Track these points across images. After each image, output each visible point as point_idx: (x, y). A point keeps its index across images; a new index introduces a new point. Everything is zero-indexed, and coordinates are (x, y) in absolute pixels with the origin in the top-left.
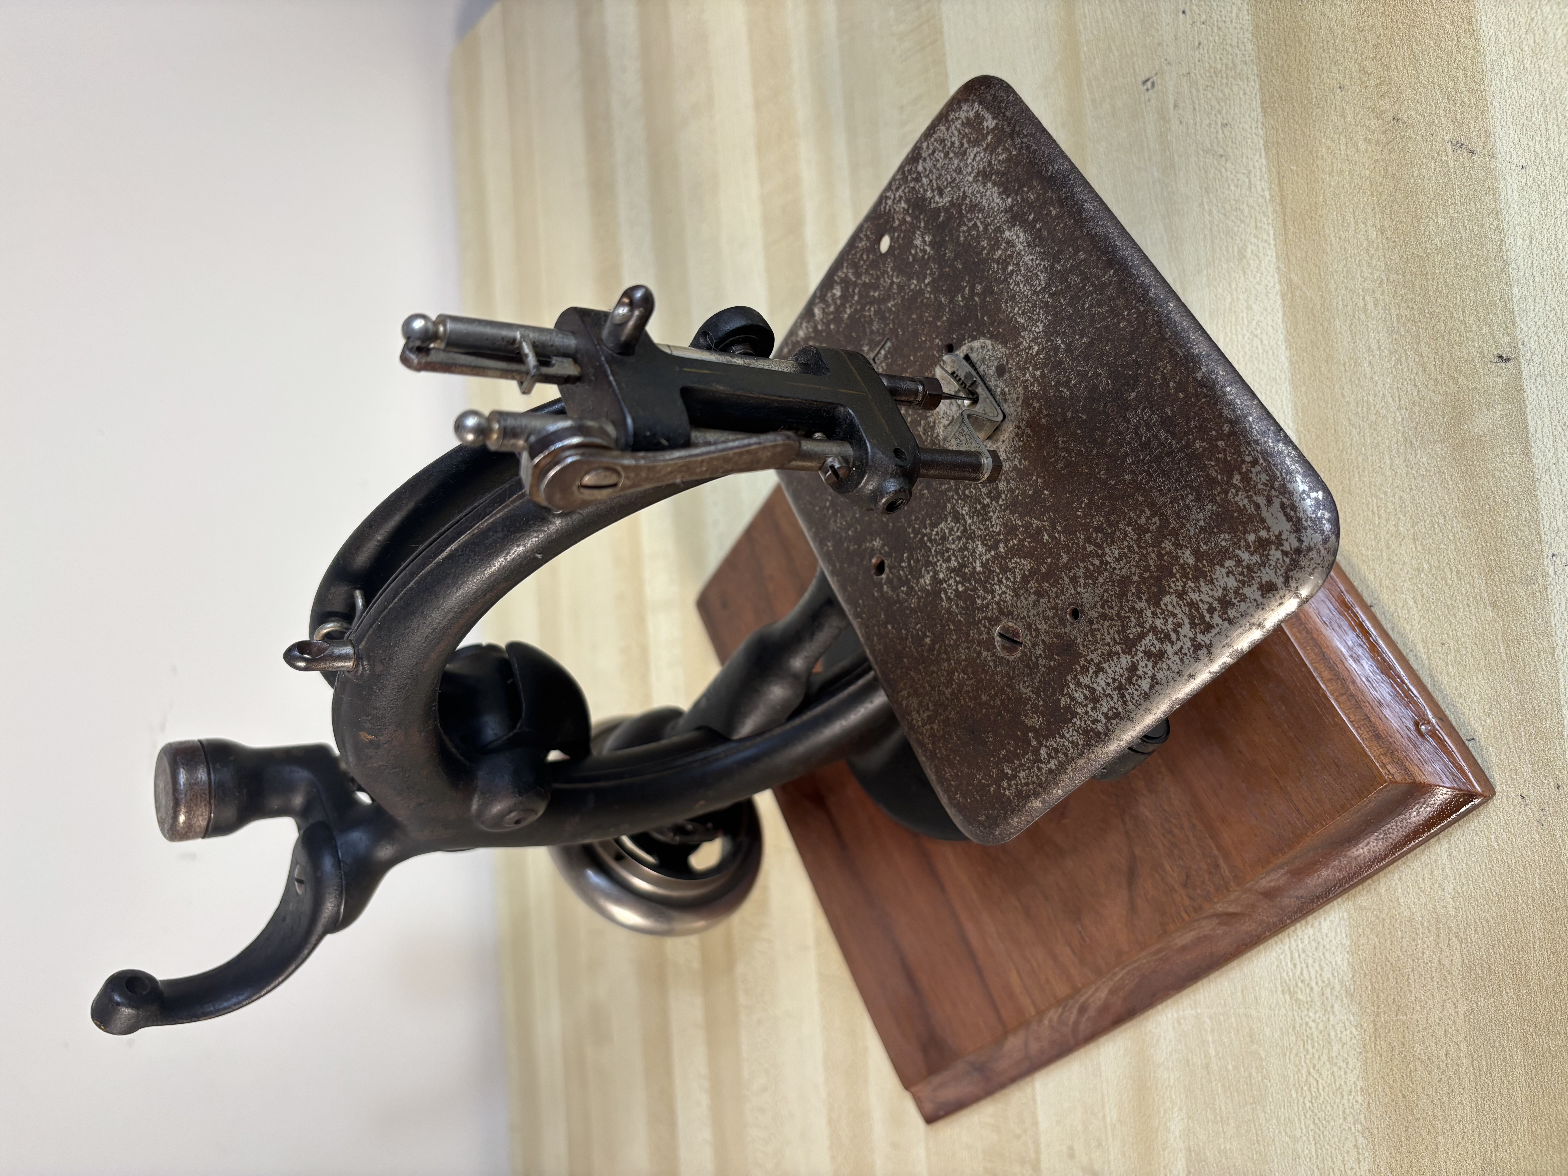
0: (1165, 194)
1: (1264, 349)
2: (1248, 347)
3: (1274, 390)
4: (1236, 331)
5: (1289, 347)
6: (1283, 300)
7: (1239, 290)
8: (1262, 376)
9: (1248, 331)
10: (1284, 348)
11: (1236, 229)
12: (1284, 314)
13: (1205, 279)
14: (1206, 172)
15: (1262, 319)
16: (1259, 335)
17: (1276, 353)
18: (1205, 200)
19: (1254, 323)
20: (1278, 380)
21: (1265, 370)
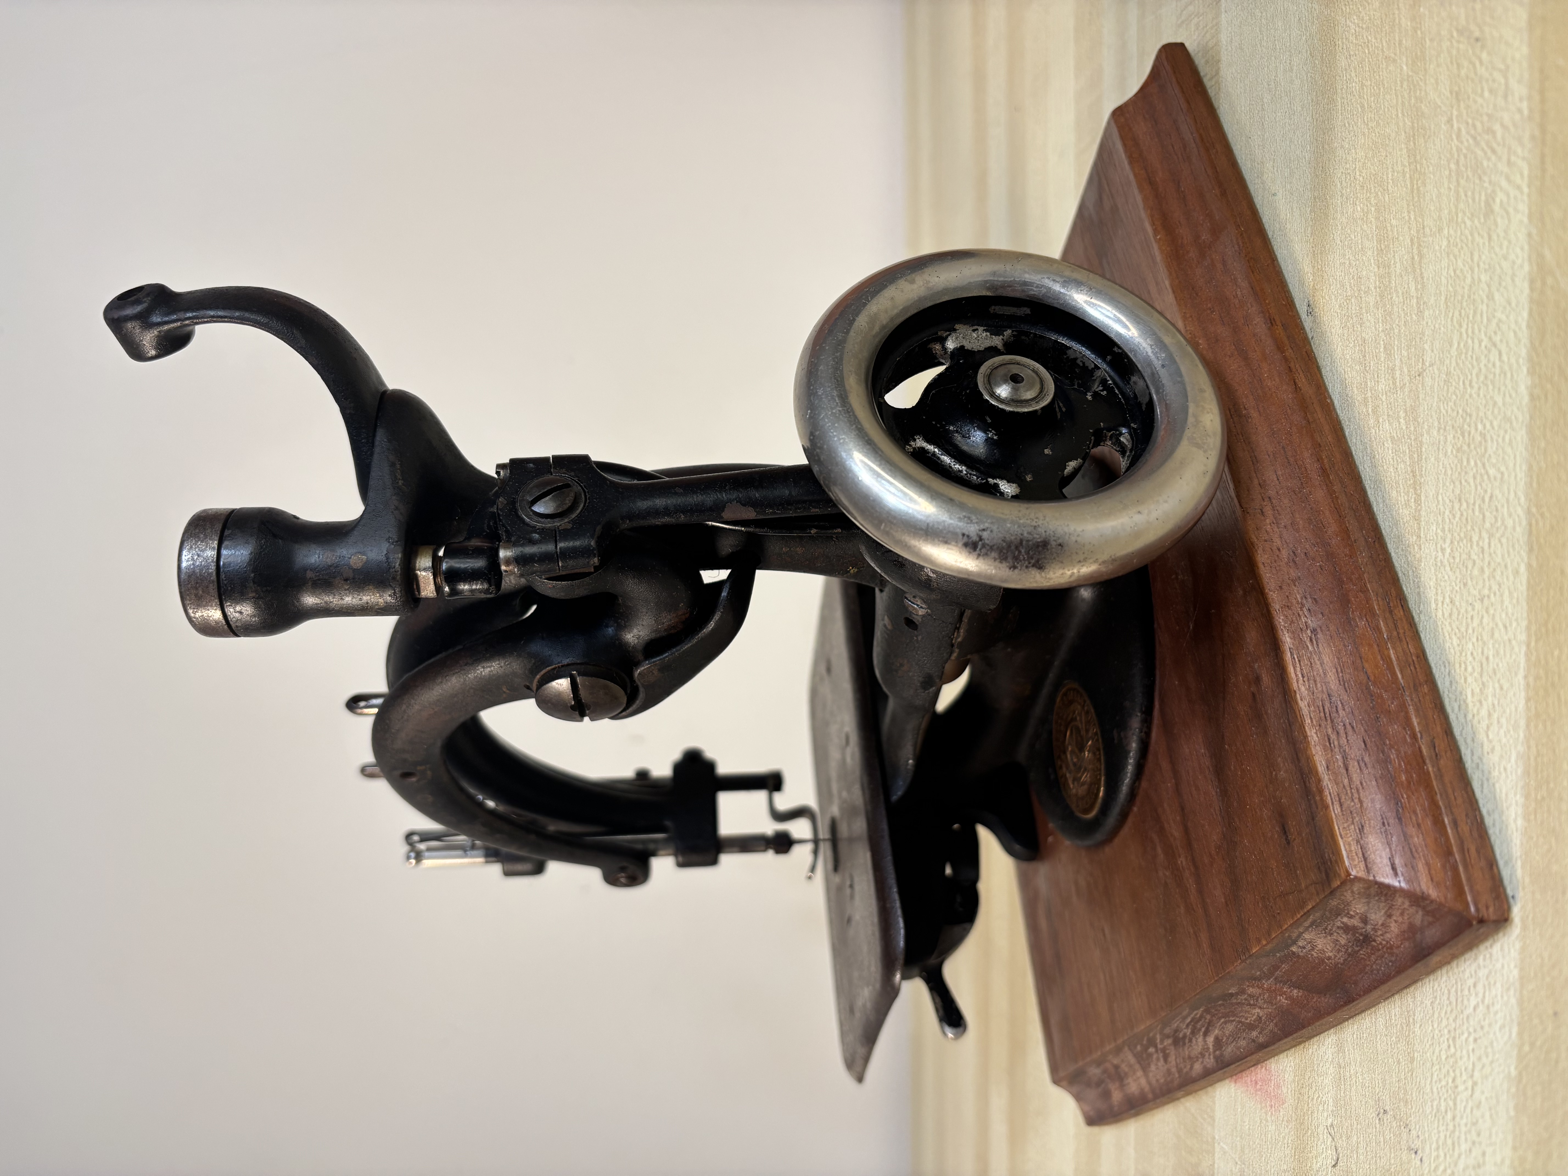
0: (1413, 101)
1: (1501, 368)
2: (1484, 361)
3: (1507, 438)
4: (1473, 332)
5: (1531, 372)
6: (1532, 289)
7: (1482, 264)
8: (1496, 411)
9: (1486, 335)
10: (1525, 370)
11: (1485, 163)
12: (1530, 314)
13: (1445, 243)
14: (1458, 65)
15: (1504, 318)
16: (1498, 343)
17: (1515, 376)
18: (1455, 113)
19: (1495, 321)
20: (1514, 424)
21: (1500, 404)
